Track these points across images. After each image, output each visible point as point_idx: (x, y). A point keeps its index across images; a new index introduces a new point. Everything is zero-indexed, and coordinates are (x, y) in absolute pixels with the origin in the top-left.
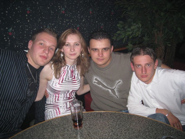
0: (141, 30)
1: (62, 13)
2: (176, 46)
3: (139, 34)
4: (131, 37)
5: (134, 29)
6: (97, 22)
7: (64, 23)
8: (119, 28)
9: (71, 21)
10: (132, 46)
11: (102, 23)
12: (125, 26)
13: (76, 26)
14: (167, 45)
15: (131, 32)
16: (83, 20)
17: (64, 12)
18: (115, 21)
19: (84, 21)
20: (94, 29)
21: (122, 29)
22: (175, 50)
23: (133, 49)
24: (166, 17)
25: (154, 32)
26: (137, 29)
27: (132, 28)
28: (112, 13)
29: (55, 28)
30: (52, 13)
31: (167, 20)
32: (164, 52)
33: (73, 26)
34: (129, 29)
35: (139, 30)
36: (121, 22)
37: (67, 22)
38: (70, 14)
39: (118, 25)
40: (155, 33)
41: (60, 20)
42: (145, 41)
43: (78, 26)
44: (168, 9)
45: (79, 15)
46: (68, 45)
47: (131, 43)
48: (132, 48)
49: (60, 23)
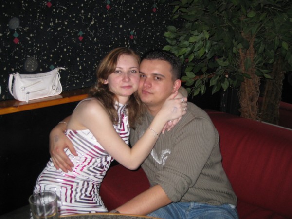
0: (208, 45)
1: (47, 6)
2: (284, 79)
3: (205, 52)
4: (192, 58)
5: (195, 43)
6: (121, 26)
7: (50, 26)
8: (167, 40)
9: (66, 23)
10: (194, 76)
11: (132, 30)
12: (180, 36)
13: (76, 33)
14: (263, 76)
15: (189, 49)
16: (92, 21)
17: (50, 5)
18: (159, 27)
19: (93, 23)
20: (114, 40)
21: (174, 42)
22: (282, 87)
23: (195, 82)
24: (261, 21)
25: (239, 49)
26: (201, 42)
27: (192, 39)
28: (154, 10)
29: (30, 37)
30: (25, 7)
31: (263, 25)
32: (258, 89)
33: (69, 33)
34: (186, 43)
35: (206, 44)
36: (172, 28)
37: (56, 26)
38: (62, 9)
39: (166, 34)
40: (240, 51)
41: (42, 20)
42: (220, 67)
43: (81, 33)
44: (262, 5)
45: (83, 11)
46: (118, 72)
47: (192, 71)
48: (194, 80)
49: (42, 28)
